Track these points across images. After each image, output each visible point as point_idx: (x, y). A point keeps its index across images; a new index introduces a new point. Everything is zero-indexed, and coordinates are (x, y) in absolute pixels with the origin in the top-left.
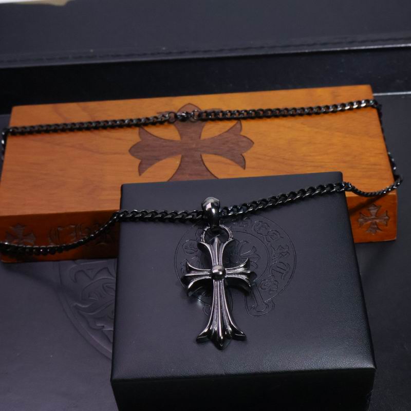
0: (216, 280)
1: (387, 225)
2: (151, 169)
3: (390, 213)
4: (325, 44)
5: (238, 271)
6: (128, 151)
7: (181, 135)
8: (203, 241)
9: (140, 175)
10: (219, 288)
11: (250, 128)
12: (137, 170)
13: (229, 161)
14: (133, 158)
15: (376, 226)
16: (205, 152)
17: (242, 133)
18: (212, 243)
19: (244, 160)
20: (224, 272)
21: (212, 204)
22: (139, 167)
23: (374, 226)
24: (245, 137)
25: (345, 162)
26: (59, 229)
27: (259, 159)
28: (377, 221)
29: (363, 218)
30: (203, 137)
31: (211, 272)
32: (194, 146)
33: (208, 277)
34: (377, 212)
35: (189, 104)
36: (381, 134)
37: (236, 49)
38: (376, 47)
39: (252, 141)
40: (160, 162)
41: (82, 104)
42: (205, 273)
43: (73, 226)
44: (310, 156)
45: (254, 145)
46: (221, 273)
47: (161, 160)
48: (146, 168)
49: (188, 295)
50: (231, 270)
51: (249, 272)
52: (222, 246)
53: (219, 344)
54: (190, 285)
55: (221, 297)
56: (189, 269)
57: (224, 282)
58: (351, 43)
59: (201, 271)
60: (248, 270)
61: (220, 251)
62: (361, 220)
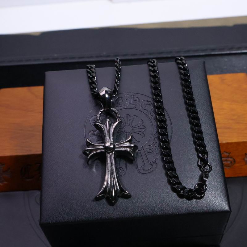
5: (125, 145)
8: (99, 122)
10: (110, 159)
18: (104, 122)
20: (114, 146)
21: (106, 92)
25: (233, 120)
31: (104, 146)
33: (102, 151)
42: (101, 147)
46: (112, 146)
49: (88, 163)
50: (119, 144)
51: (133, 146)
52: (113, 125)
53: (111, 201)
54: (89, 156)
55: (112, 166)
56: (89, 145)
57: (114, 154)
58: (231, 49)
59: (97, 146)
60: (132, 144)
61: (111, 129)
62: (246, 159)
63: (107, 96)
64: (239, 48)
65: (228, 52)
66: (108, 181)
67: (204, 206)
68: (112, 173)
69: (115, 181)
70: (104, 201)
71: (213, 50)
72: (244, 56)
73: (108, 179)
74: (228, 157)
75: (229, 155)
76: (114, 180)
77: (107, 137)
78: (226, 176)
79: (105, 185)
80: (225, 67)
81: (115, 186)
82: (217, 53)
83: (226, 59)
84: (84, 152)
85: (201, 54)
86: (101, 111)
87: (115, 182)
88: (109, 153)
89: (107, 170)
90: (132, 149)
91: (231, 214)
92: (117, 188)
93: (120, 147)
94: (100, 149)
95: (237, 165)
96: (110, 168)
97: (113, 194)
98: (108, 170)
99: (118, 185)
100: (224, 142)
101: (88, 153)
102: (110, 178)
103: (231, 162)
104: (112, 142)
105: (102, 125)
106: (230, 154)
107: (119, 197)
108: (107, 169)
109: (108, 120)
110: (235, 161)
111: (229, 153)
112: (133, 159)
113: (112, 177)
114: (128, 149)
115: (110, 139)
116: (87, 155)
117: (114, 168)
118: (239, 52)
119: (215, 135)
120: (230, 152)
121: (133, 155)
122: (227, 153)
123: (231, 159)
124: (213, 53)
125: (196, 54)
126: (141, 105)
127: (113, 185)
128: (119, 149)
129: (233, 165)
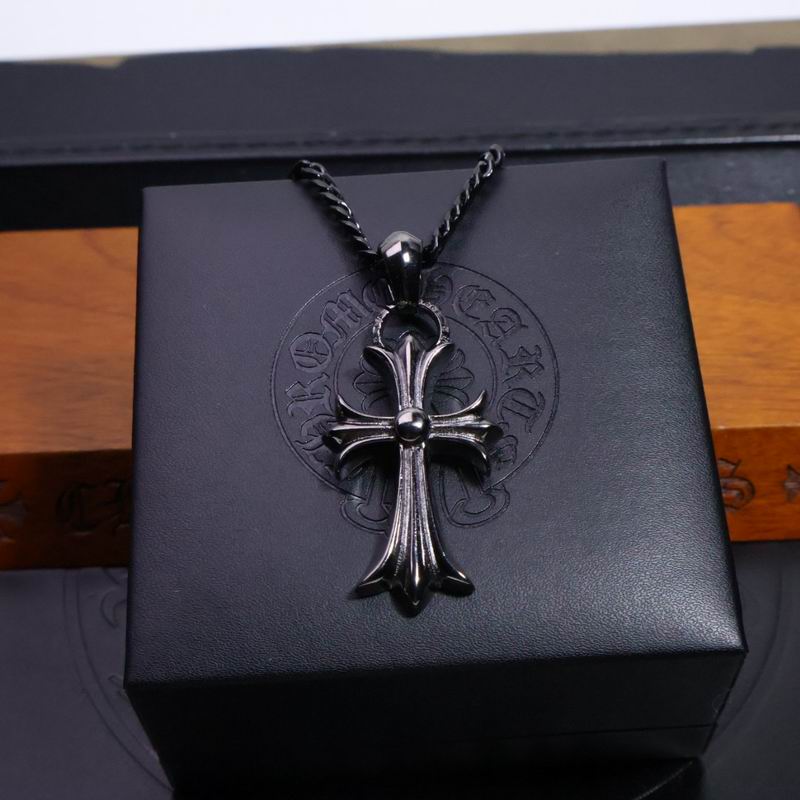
5: (462, 423)
8: (377, 344)
10: (412, 465)
18: (394, 345)
20: (427, 423)
21: (405, 245)
29: (795, 480)
31: (394, 423)
33: (385, 436)
42: (381, 425)
46: (419, 425)
49: (338, 476)
50: (442, 419)
51: (486, 426)
52: (424, 357)
53: (409, 601)
54: (344, 452)
55: (416, 487)
56: (343, 415)
57: (425, 450)
58: (748, 129)
59: (372, 420)
60: (484, 422)
61: (418, 370)
62: (790, 485)
63: (407, 258)
64: (774, 128)
65: (739, 140)
66: (400, 536)
67: (660, 632)
68: (416, 512)
69: (424, 536)
70: (386, 598)
71: (690, 130)
72: (790, 153)
73: (401, 528)
74: (732, 475)
75: (734, 470)
76: (421, 534)
77: (406, 394)
78: (733, 537)
79: (390, 550)
80: (728, 188)
81: (423, 554)
82: (701, 141)
83: (730, 161)
84: (328, 439)
85: (651, 143)
86: (388, 309)
87: (424, 540)
88: (407, 446)
89: (399, 500)
90: (484, 437)
91: (746, 660)
92: (428, 560)
93: (445, 427)
94: (379, 431)
95: (757, 502)
96: (408, 495)
97: (417, 579)
98: (403, 499)
99: (431, 549)
100: (722, 427)
101: (338, 440)
102: (409, 528)
103: (742, 493)
104: (419, 411)
105: (390, 354)
106: (740, 468)
107: (434, 589)
108: (399, 497)
109: (410, 338)
110: (753, 491)
111: (736, 465)
112: (485, 469)
113: (415, 525)
114: (471, 437)
115: (415, 401)
116: (338, 449)
117: (423, 495)
118: (776, 138)
119: (696, 405)
120: (740, 461)
121: (485, 456)
122: (727, 461)
123: (742, 484)
124: (689, 141)
125: (634, 143)
126: (456, 300)
127: (416, 549)
128: (443, 435)
129: (748, 502)
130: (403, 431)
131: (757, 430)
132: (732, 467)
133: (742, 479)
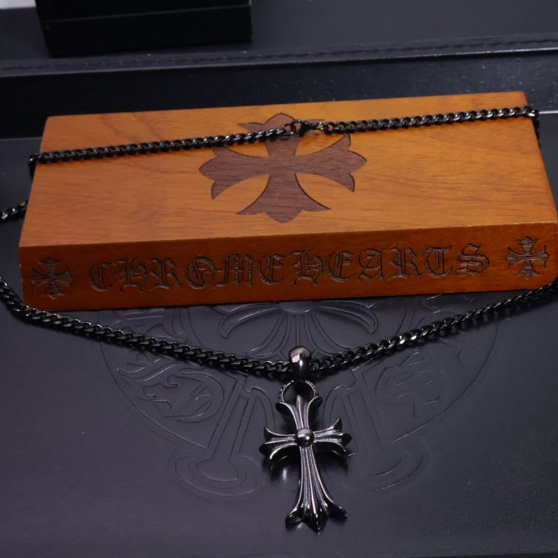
0: (302, 447)
1: (545, 266)
2: (228, 191)
3: (550, 249)
4: (459, 47)
5: (329, 434)
6: (197, 170)
7: (269, 151)
9: (213, 198)
11: (360, 143)
12: (210, 192)
13: (332, 182)
14: (205, 178)
15: (530, 268)
16: (301, 171)
17: (351, 149)
19: (354, 181)
20: (312, 437)
21: (301, 357)
22: (212, 189)
23: (527, 268)
24: (354, 153)
25: (488, 184)
26: (103, 265)
27: (373, 179)
28: (533, 260)
29: (513, 256)
30: (298, 154)
31: (296, 437)
32: (286, 164)
34: (531, 248)
35: (281, 114)
36: (538, 150)
37: (341, 52)
38: (527, 50)
39: (364, 158)
40: (242, 182)
41: (139, 114)
42: (289, 439)
43: (121, 262)
44: (442, 176)
45: (367, 162)
46: (308, 438)
47: (242, 180)
48: (222, 190)
50: (320, 433)
51: (341, 435)
52: (307, 404)
54: (272, 455)
57: (313, 448)
58: (494, 45)
60: (340, 432)
61: (305, 411)
62: (510, 258)
63: (301, 363)
64: (511, 44)
74: (476, 254)
75: (477, 251)
84: (263, 449)
90: (341, 439)
93: (322, 437)
95: (490, 269)
103: (482, 264)
104: (308, 432)
106: (481, 249)
109: (299, 397)
110: (488, 262)
111: (479, 247)
116: (269, 454)
120: (481, 245)
121: (345, 450)
122: (473, 246)
123: (482, 258)
128: (320, 441)
129: (485, 269)
130: (301, 442)
131: (490, 227)
132: (476, 248)
133: (483, 256)
